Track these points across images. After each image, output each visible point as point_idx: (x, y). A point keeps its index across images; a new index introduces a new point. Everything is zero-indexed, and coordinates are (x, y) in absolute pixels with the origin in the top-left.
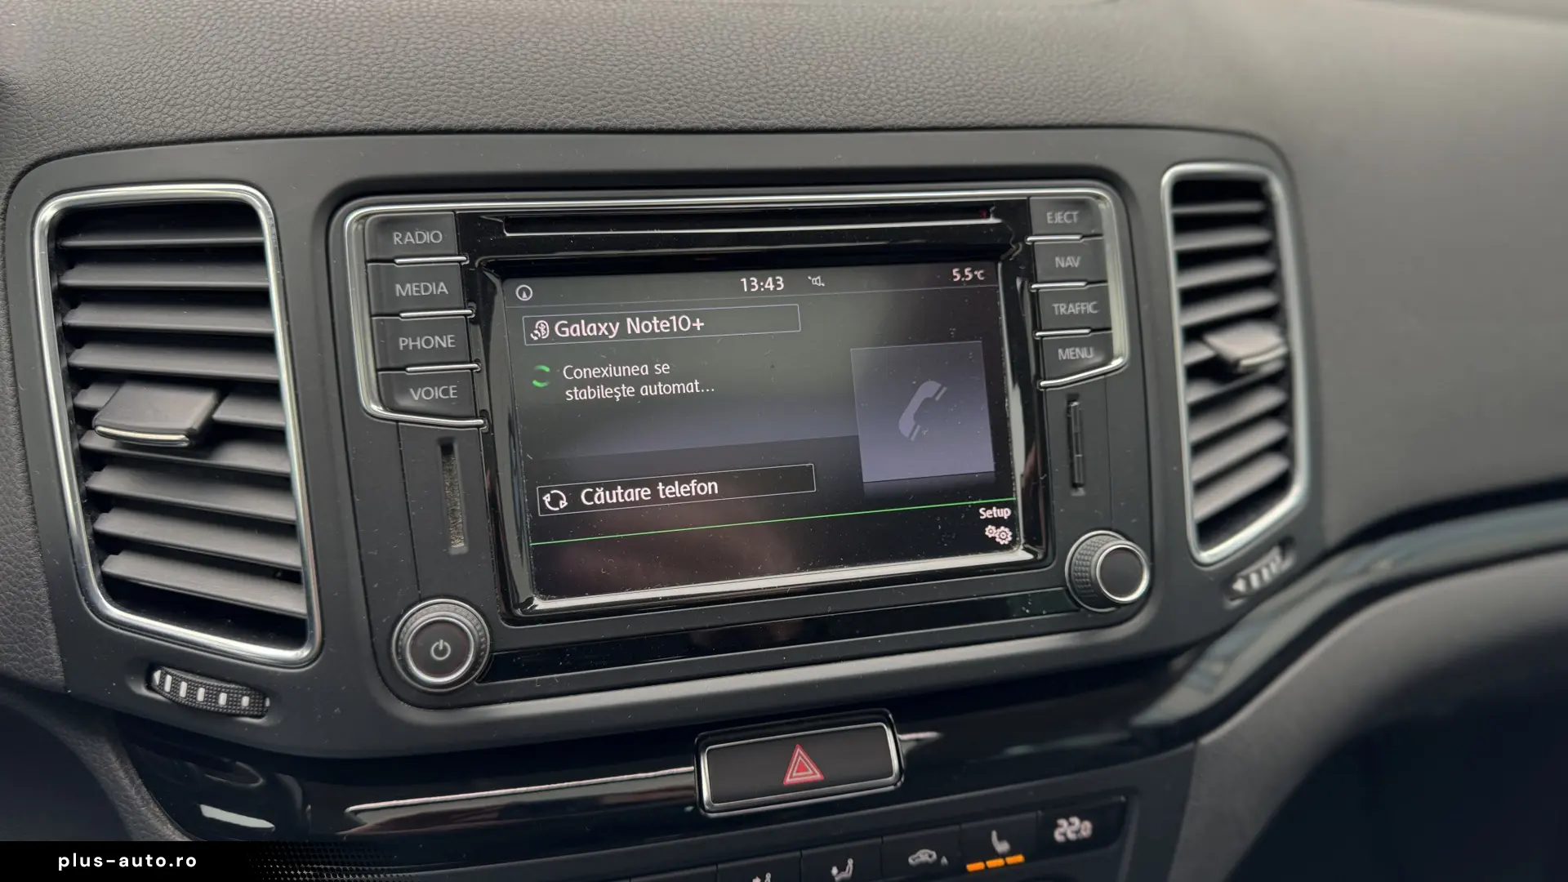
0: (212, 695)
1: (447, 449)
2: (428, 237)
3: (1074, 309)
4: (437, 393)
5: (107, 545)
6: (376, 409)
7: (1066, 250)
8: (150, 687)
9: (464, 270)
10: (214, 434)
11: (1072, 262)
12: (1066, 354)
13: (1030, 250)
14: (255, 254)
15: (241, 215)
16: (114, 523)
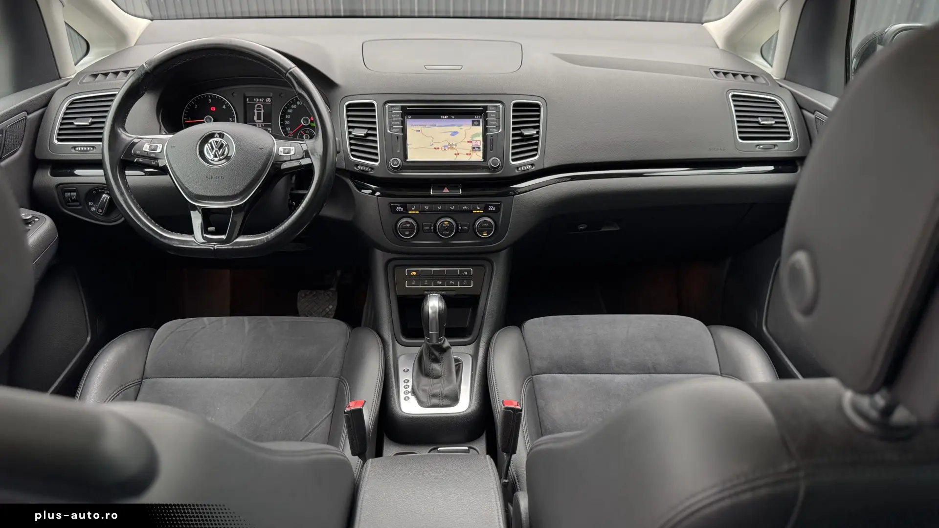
0: (366, 169)
1: (398, 138)
2: (397, 109)
3: (493, 123)
4: (397, 130)
5: (352, 150)
6: (389, 131)
7: (492, 113)
8: (357, 168)
9: (402, 113)
10: (367, 135)
11: (494, 115)
12: (492, 130)
13: (487, 113)
14: (374, 110)
15: (372, 105)
16: (353, 147)
